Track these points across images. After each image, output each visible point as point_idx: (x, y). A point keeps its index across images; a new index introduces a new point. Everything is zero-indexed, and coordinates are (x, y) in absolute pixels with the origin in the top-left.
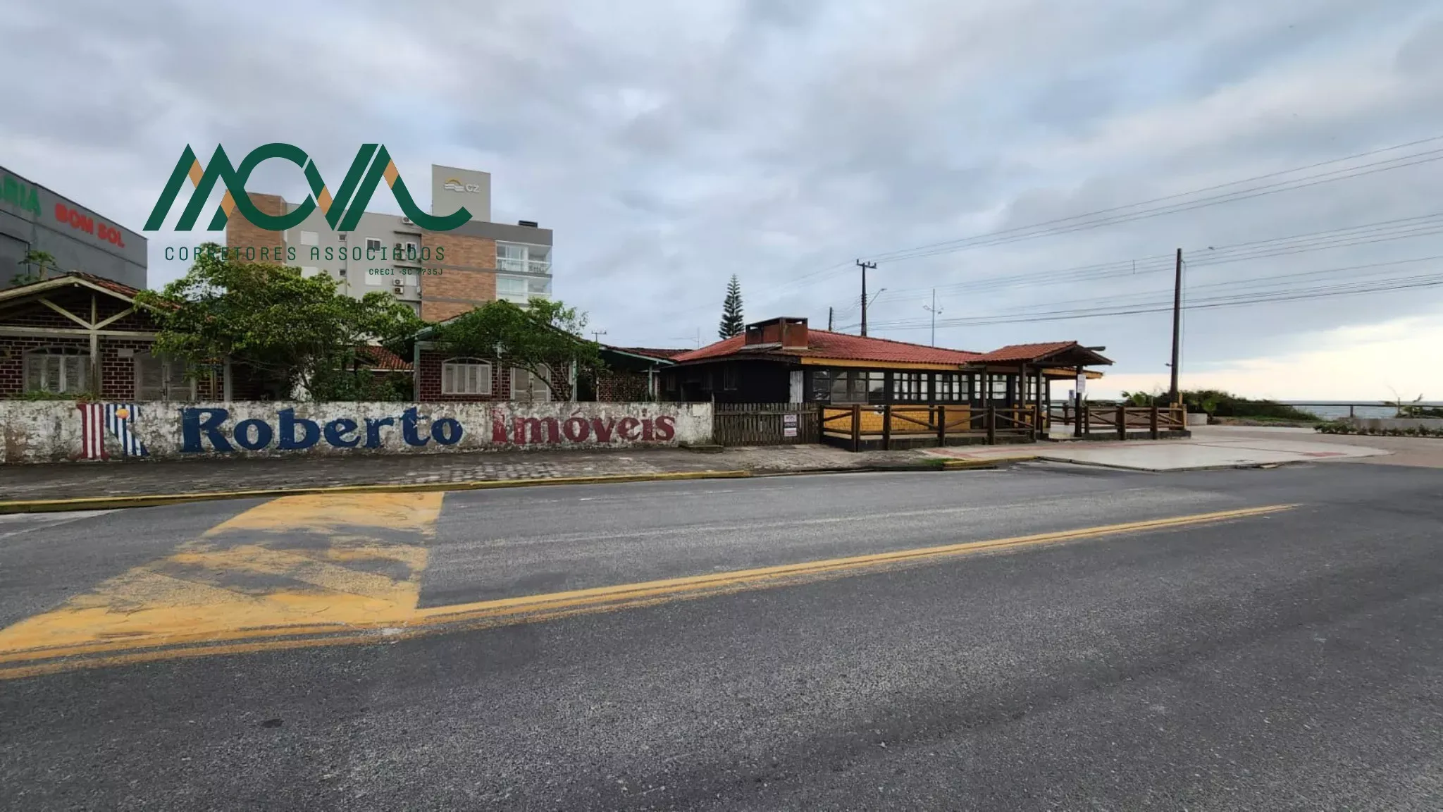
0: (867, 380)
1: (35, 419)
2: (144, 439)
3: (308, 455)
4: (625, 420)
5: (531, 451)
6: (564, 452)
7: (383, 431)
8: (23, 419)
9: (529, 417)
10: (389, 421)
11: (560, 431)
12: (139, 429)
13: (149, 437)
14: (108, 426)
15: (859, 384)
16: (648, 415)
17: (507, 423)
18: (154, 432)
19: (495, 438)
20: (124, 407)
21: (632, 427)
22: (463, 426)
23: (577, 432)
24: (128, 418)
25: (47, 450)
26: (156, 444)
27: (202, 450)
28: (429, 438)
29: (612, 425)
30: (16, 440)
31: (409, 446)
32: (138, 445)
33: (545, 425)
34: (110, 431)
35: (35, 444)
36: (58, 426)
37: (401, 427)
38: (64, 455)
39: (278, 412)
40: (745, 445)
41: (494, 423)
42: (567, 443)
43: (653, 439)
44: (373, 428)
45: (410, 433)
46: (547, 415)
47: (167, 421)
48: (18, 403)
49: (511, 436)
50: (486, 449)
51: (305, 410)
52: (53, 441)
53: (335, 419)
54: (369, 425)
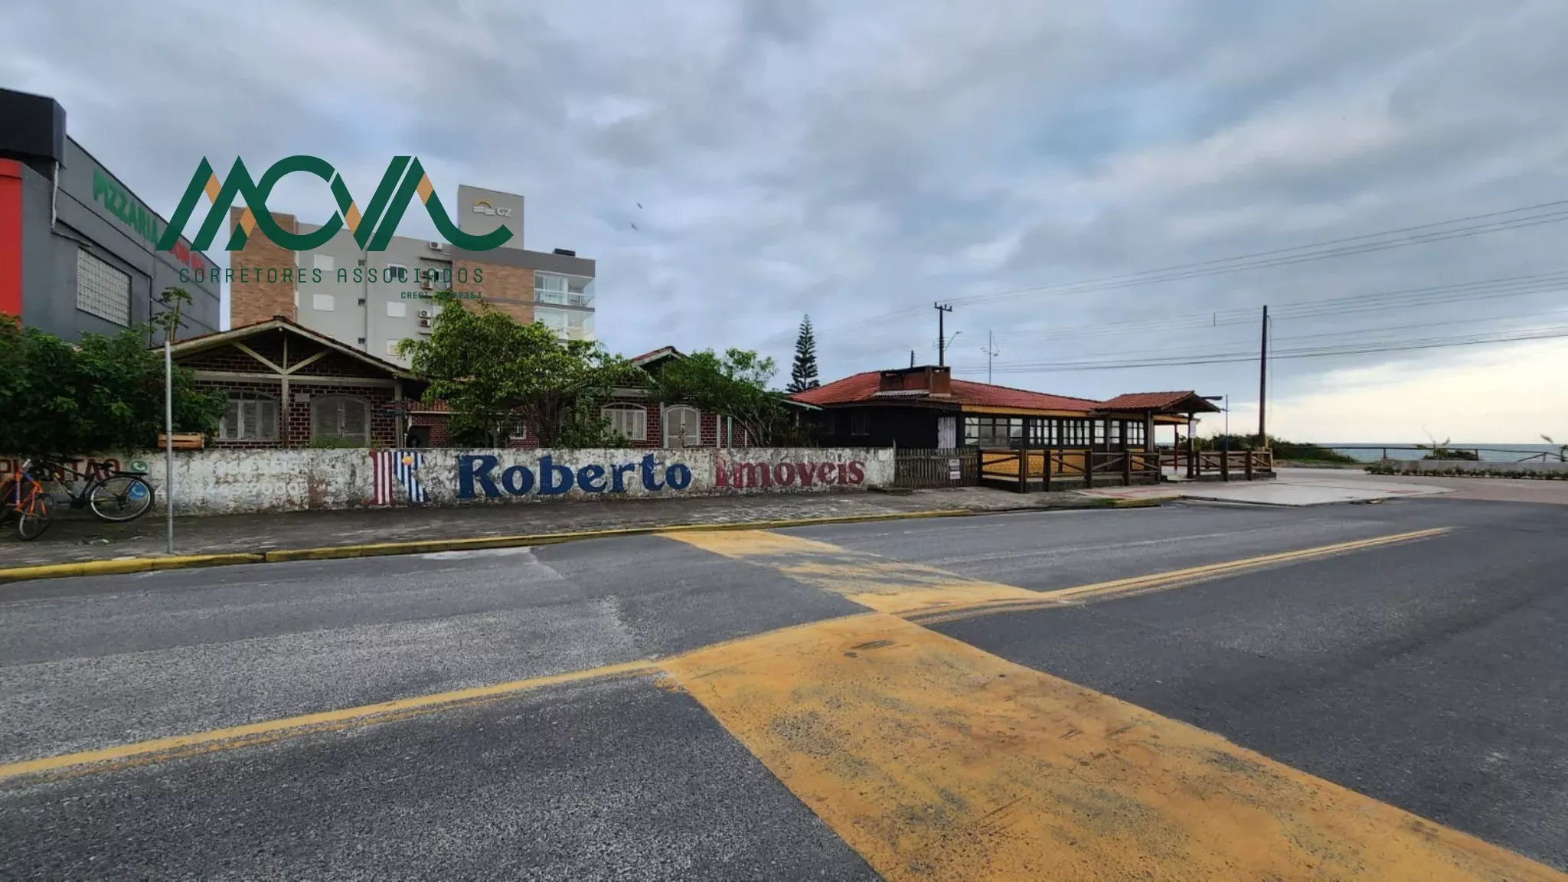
0: (1009, 425)
1: (333, 466)
2: (426, 485)
3: (563, 500)
4: (824, 465)
5: (749, 495)
6: (773, 495)
7: (627, 475)
8: (323, 467)
9: (746, 462)
10: (631, 467)
11: (771, 476)
12: (422, 476)
13: (430, 483)
14: (396, 473)
15: (1001, 430)
16: (843, 460)
17: (729, 468)
18: (434, 478)
19: (718, 483)
20: (409, 454)
21: (830, 471)
22: (692, 472)
23: (785, 477)
24: (413, 466)
25: (344, 497)
26: (436, 491)
27: (474, 496)
28: (663, 483)
29: (813, 470)
30: (318, 486)
31: (646, 490)
32: (421, 492)
33: (758, 470)
34: (397, 478)
35: (334, 491)
36: (353, 474)
37: (641, 472)
38: (358, 501)
39: (539, 459)
40: (925, 488)
41: (718, 469)
42: (777, 488)
43: (846, 483)
44: (618, 473)
45: (648, 479)
46: (760, 460)
47: (445, 468)
48: (320, 451)
49: (731, 481)
50: (710, 492)
51: (561, 457)
52: (349, 488)
53: (586, 465)
54: (614, 471)
